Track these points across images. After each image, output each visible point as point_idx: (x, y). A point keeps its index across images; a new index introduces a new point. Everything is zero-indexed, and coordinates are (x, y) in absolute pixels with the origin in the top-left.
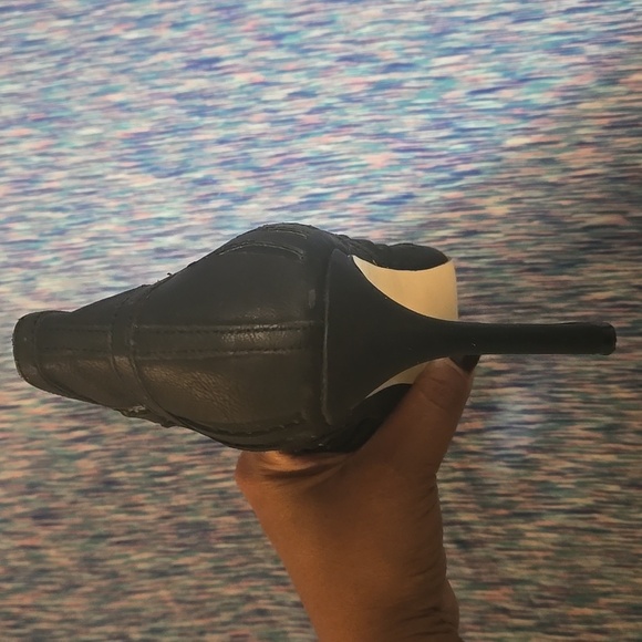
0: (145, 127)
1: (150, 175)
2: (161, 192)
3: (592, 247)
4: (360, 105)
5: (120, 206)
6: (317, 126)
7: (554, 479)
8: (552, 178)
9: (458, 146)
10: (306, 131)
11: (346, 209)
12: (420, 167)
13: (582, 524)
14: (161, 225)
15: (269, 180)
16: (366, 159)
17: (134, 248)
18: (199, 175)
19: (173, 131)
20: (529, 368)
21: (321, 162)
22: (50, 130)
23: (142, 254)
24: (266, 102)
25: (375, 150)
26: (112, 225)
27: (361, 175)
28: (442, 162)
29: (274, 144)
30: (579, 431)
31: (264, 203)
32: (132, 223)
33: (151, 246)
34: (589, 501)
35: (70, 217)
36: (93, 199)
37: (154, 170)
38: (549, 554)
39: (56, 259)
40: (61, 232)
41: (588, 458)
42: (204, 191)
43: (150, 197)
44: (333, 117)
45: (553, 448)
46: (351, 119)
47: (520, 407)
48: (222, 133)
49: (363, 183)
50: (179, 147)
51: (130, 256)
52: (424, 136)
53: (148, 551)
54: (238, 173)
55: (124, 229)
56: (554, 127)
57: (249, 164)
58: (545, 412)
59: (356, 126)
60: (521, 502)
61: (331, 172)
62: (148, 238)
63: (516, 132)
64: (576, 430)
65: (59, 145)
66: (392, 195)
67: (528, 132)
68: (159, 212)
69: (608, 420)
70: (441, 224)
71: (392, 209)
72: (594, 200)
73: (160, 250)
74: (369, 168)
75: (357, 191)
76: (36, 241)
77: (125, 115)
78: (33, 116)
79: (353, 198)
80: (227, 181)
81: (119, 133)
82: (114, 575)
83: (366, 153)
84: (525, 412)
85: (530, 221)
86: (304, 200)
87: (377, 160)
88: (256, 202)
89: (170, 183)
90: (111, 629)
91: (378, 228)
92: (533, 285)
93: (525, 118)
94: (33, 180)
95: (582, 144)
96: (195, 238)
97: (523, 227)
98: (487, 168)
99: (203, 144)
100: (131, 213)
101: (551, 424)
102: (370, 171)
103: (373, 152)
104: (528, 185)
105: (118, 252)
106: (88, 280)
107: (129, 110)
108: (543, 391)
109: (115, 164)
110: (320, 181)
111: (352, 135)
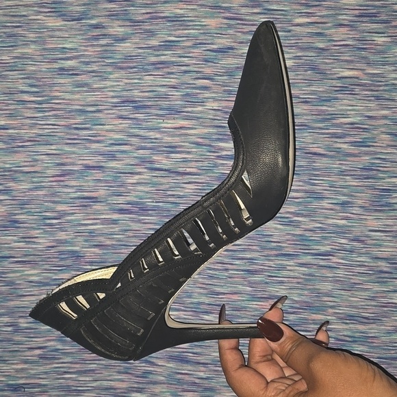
1: (59, 19)
2: (66, 31)
3: (342, 89)
5: (36, 37)
7: (308, 234)
8: (321, 45)
11: (190, 53)
12: (239, 30)
13: (322, 263)
14: (64, 53)
15: (140, 29)
16: (206, 21)
17: (44, 67)
18: (93, 22)
21: (176, 20)
23: (49, 70)
25: (212, 17)
26: (31, 50)
27: (202, 31)
29: (146, 6)
31: (136, 43)
32: (44, 49)
33: (56, 66)
34: (328, 248)
36: (19, 31)
37: (62, 15)
38: (300, 280)
41: (331, 221)
42: (97, 32)
43: (57, 33)
45: (310, 215)
49: (202, 37)
51: (41, 71)
52: (244, 10)
53: (34, 269)
54: (120, 23)
55: (38, 53)
56: (325, 13)
57: (127, 17)
58: (306, 192)
60: (286, 247)
61: (182, 28)
62: (55, 60)
63: (302, 14)
64: (325, 204)
66: (221, 46)
67: (308, 15)
68: (63, 44)
69: (344, 198)
71: (220, 55)
72: (346, 61)
73: (62, 69)
74: (207, 27)
75: (198, 41)
79: (195, 46)
80: (113, 27)
82: (10, 283)
83: (205, 17)
85: (306, 71)
86: (162, 44)
87: (212, 23)
88: (129, 42)
89: (73, 25)
90: (6, 319)
91: (209, 67)
92: (304, 111)
93: (307, 6)
95: (341, 25)
96: (87, 63)
97: (300, 75)
100: (44, 43)
101: (309, 199)
102: (208, 29)
103: (210, 17)
104: (306, 48)
105: (33, 68)
106: (10, 85)
108: (305, 178)
109: (35, 9)
110: (174, 33)
111: (198, 5)
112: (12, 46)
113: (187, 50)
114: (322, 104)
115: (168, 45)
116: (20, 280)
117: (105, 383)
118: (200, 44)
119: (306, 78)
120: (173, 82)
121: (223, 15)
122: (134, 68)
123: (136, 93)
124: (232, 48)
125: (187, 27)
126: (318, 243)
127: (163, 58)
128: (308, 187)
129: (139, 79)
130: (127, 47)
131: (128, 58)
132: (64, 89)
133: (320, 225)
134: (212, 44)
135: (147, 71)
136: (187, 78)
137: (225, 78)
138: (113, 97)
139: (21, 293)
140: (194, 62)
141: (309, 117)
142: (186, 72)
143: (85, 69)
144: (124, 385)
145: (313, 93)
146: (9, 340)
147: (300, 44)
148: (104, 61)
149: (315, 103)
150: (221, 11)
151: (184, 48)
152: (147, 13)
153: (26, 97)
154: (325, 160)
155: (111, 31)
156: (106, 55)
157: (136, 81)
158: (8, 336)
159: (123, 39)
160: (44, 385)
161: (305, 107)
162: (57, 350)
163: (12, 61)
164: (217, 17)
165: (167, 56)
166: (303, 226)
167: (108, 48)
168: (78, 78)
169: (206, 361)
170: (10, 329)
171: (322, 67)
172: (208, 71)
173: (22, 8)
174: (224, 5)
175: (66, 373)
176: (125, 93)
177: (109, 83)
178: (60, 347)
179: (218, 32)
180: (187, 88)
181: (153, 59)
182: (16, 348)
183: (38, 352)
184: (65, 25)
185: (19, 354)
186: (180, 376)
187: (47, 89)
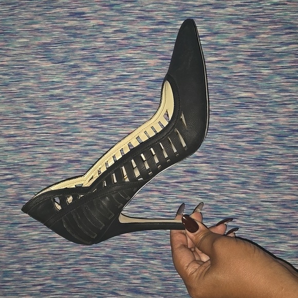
0: (48, 40)
1: (49, 62)
2: (54, 70)
3: (241, 106)
4: (146, 38)
5: (34, 75)
6: (126, 45)
7: (219, 204)
8: (225, 76)
10: (121, 47)
11: (137, 83)
14: (53, 85)
15: (103, 67)
16: (147, 61)
17: (40, 94)
18: (72, 63)
19: (61, 43)
20: (212, 156)
21: (128, 61)
22: (4, 38)
23: (44, 97)
24: (104, 33)
25: (151, 58)
26: (31, 83)
27: (145, 68)
29: (107, 52)
30: (231, 184)
31: (101, 77)
32: (40, 82)
33: (48, 93)
34: (233, 214)
35: (11, 78)
36: (23, 71)
37: (51, 60)
39: (3, 97)
40: (7, 85)
41: (234, 195)
42: (74, 70)
43: (49, 72)
44: (133, 42)
45: (221, 190)
46: (141, 44)
47: (207, 172)
48: (83, 46)
49: (145, 72)
50: (63, 51)
51: (38, 97)
53: (35, 231)
54: (89, 64)
55: (36, 85)
56: (227, 54)
57: (94, 60)
58: (217, 175)
59: (143, 47)
60: (205, 213)
61: (131, 66)
62: (47, 90)
63: (212, 55)
64: (230, 183)
65: (7, 45)
66: (157, 78)
67: (216, 55)
68: (53, 79)
69: (244, 179)
71: (157, 84)
72: (243, 86)
73: (52, 96)
74: (148, 65)
77: (40, 34)
79: (140, 78)
80: (85, 67)
81: (37, 42)
82: (20, 241)
83: (147, 59)
84: (209, 174)
85: (215, 93)
86: (118, 77)
87: (152, 62)
88: (96, 76)
89: (58, 66)
90: (17, 266)
91: (151, 92)
92: (215, 120)
93: (215, 49)
95: (239, 62)
96: (69, 91)
99: (74, 50)
100: (40, 78)
101: (220, 180)
103: (150, 59)
104: (216, 78)
105: (33, 96)
106: (17, 107)
107: (42, 32)
108: (217, 166)
109: (33, 56)
110: (126, 69)
111: (142, 50)
112: (18, 81)
113: (135, 81)
114: (226, 115)
115: (122, 78)
116: (26, 239)
118: (144, 76)
119: (216, 98)
120: (127, 102)
121: (158, 57)
122: (100, 93)
123: (102, 110)
125: (135, 66)
126: (226, 210)
127: (119, 87)
128: (218, 172)
129: (104, 101)
130: (95, 80)
131: (96, 87)
132: (53, 109)
133: (227, 198)
134: (152, 76)
135: (108, 95)
136: (135, 100)
138: (87, 113)
139: (27, 248)
140: (140, 89)
141: (219, 125)
142: (135, 96)
143: (67, 95)
145: (221, 108)
146: (19, 280)
148: (79, 90)
149: (222, 115)
150: (157, 54)
151: (133, 79)
152: (108, 57)
153: (28, 115)
154: (230, 153)
155: (84, 69)
156: (80, 86)
157: (102, 102)
158: (19, 277)
159: (92, 75)
161: (216, 118)
162: (52, 286)
163: (19, 91)
164: (154, 58)
165: (122, 85)
166: (215, 199)
167: (82, 81)
168: (63, 101)
169: (154, 292)
170: (20, 272)
171: (227, 90)
172: (150, 94)
173: (24, 56)
174: (159, 50)
176: (94, 111)
177: (84, 104)
178: (54, 284)
179: (155, 68)
180: (136, 106)
181: (113, 87)
182: (24, 285)
183: (39, 287)
184: (53, 66)
185: (27, 289)
187: (42, 109)
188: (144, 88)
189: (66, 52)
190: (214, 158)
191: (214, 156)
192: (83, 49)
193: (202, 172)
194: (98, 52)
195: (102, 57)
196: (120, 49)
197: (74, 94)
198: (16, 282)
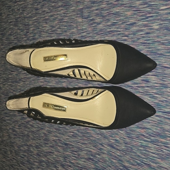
1: (82, 18)
2: (83, 23)
5: (76, 26)
6: (116, 5)
7: (160, 103)
9: (148, 9)
11: (121, 26)
12: (138, 15)
13: (166, 116)
14: (83, 30)
15: (105, 19)
16: (126, 13)
17: (77, 36)
18: (91, 18)
19: (88, 8)
21: (117, 14)
22: (66, 8)
25: (129, 11)
26: (75, 30)
27: (125, 17)
28: (144, 14)
30: (169, 90)
31: (104, 24)
32: (78, 30)
33: (80, 35)
35: (67, 28)
36: (72, 24)
38: (156, 123)
40: (66, 31)
42: (92, 22)
43: (81, 24)
45: (162, 94)
47: (154, 82)
48: (97, 8)
49: (125, 20)
52: (140, 7)
54: (99, 17)
55: (76, 31)
57: (101, 15)
58: (161, 84)
59: (125, 4)
61: (118, 17)
62: (80, 33)
63: (163, 5)
65: (67, 12)
66: (131, 23)
67: (166, 5)
68: (83, 27)
70: (141, 31)
71: (131, 26)
75: (123, 21)
76: (61, 33)
77: (79, 4)
78: (64, 5)
79: (122, 24)
81: (78, 8)
83: (126, 11)
84: (157, 83)
85: (164, 30)
86: (112, 24)
87: (129, 13)
88: (102, 24)
89: (85, 20)
92: (162, 48)
94: (62, 19)
97: (161, 32)
98: (155, 15)
99: (93, 11)
100: (78, 27)
101: (162, 87)
102: (127, 16)
104: (165, 20)
108: (161, 78)
109: (76, 16)
110: (115, 19)
111: (124, 7)
112: (70, 29)
115: (114, 24)
117: (89, 149)
118: (124, 22)
119: (164, 33)
121: (132, 10)
122: (103, 34)
124: (135, 23)
125: (120, 16)
126: (164, 107)
127: (112, 29)
128: (161, 82)
129: (104, 38)
130: (101, 26)
131: (101, 30)
133: (166, 99)
134: (128, 22)
135: (107, 34)
136: (119, 37)
137: (132, 35)
140: (122, 30)
141: (164, 51)
142: (119, 34)
143: (88, 36)
144: (95, 151)
145: (166, 40)
147: (162, 18)
148: (94, 32)
149: (167, 45)
150: (132, 8)
151: (119, 25)
152: (107, 13)
155: (96, 21)
156: (94, 30)
159: (99, 24)
160: (73, 145)
161: (163, 46)
164: (130, 11)
166: (158, 99)
167: (95, 27)
169: (120, 149)
172: (127, 33)
173: (73, 16)
174: (133, 5)
175: (79, 143)
178: (77, 133)
179: (130, 17)
181: (109, 30)
182: (66, 131)
183: (72, 133)
185: (67, 133)
186: (111, 153)
188: (124, 29)
189: (89, 13)
190: (160, 73)
191: (159, 71)
192: (97, 10)
193: (152, 81)
194: (103, 10)
195: (105, 13)
196: (113, 8)
197: (91, 35)
198: (64, 129)
